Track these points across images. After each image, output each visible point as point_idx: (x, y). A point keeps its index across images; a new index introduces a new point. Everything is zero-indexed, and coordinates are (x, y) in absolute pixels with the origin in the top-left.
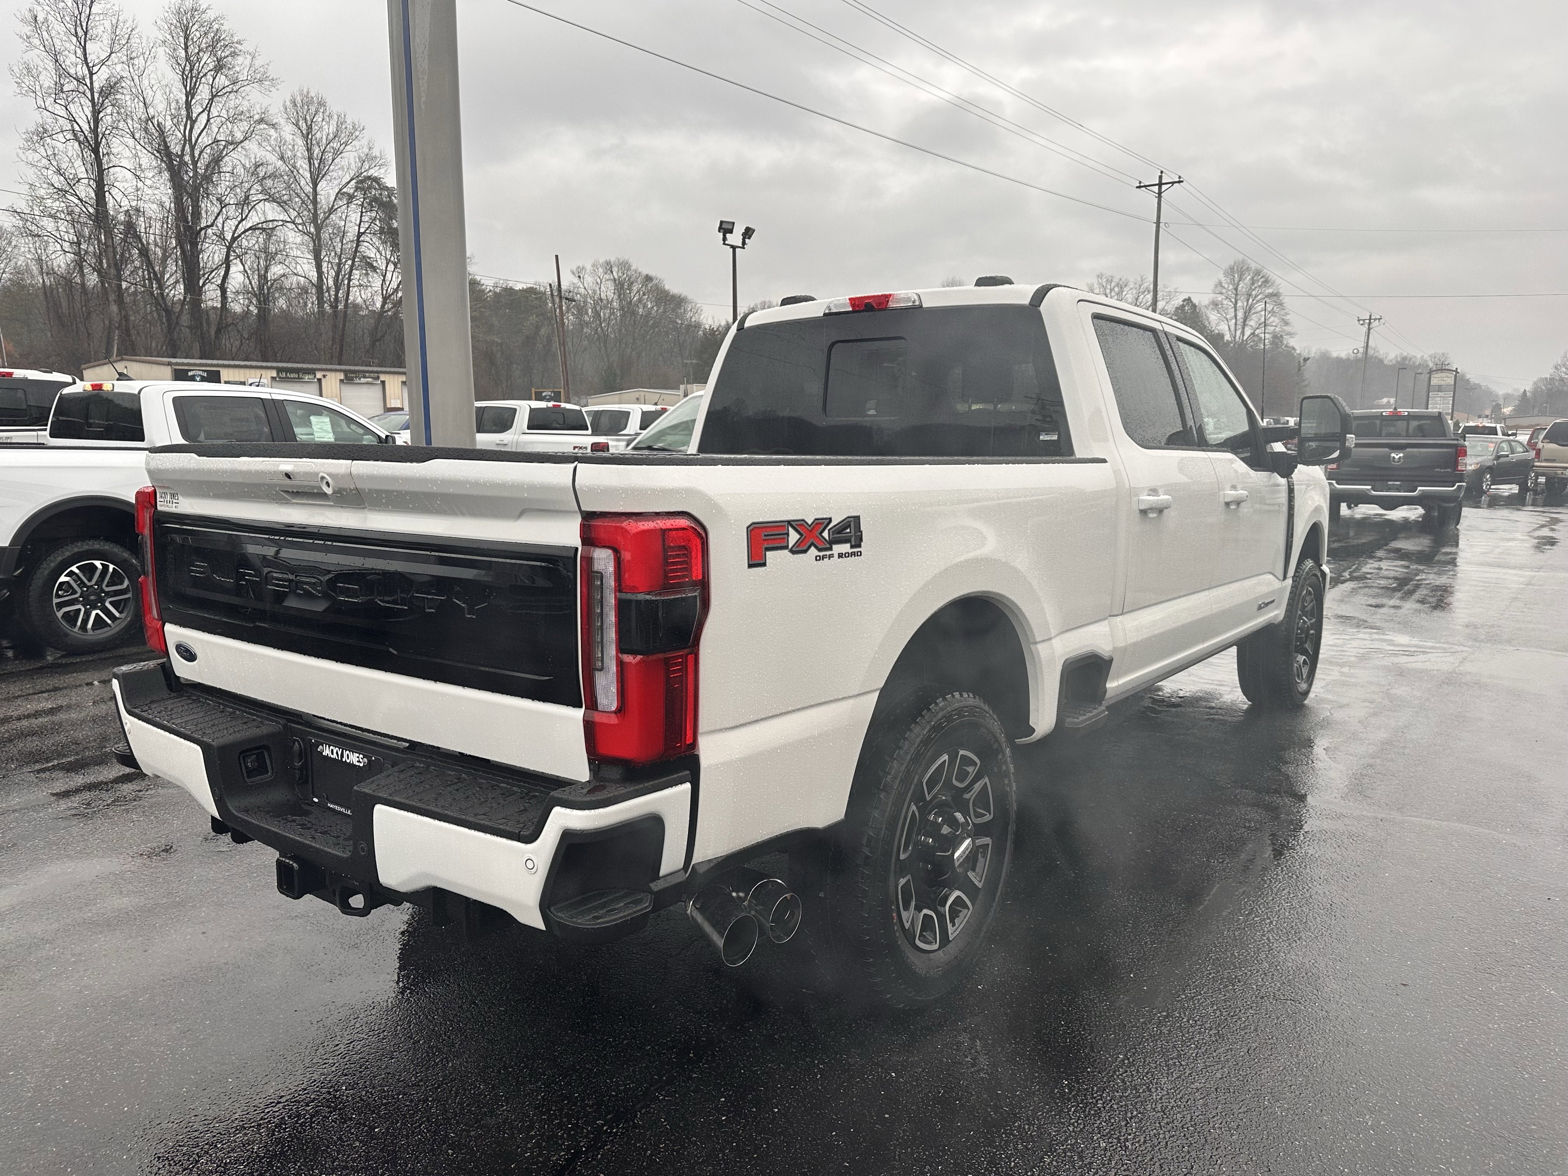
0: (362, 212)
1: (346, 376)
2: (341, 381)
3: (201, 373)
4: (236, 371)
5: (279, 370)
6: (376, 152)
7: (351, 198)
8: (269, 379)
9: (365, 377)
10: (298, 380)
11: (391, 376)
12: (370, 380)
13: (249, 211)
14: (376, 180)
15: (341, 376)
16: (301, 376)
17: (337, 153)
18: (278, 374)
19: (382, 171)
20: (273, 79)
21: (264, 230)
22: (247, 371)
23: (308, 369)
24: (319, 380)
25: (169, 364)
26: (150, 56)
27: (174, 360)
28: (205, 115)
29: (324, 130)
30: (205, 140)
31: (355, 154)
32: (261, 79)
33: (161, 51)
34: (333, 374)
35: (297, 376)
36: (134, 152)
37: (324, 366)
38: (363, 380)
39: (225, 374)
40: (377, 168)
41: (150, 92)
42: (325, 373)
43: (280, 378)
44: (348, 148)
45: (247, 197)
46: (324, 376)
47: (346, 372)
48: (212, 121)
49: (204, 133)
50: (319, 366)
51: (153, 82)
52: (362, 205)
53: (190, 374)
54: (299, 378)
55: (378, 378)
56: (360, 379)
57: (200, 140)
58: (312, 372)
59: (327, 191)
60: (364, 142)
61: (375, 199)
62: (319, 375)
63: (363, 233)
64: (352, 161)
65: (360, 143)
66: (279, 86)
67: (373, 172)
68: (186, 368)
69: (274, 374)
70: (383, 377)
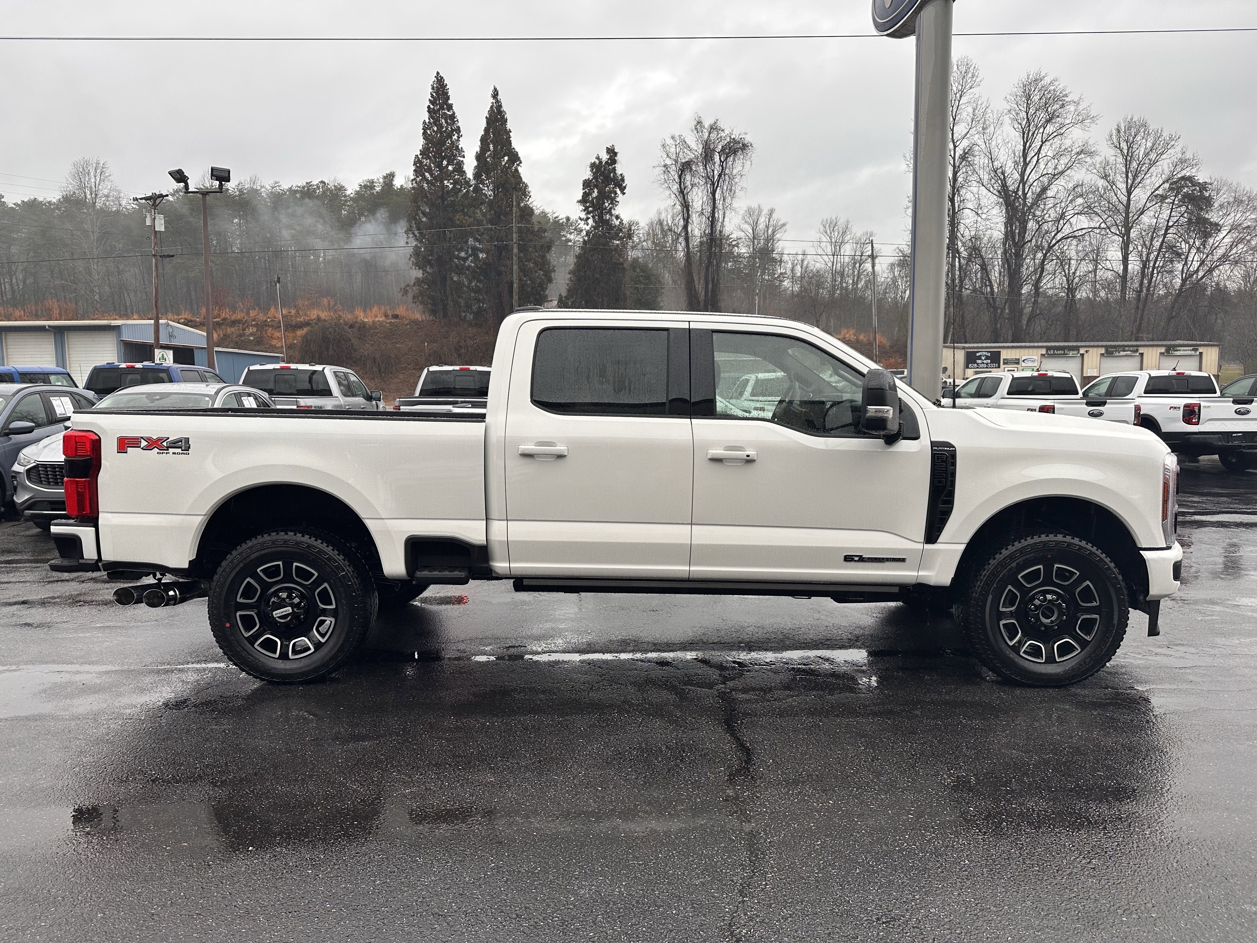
0: (1172, 209)
1: (1107, 351)
2: (1102, 355)
3: (985, 353)
4: (1014, 351)
5: (1048, 348)
6: (1189, 155)
7: (1163, 198)
8: (1039, 356)
9: (1124, 351)
10: (1064, 356)
11: (1150, 349)
12: (1129, 353)
13: (1064, 224)
14: (1190, 179)
15: (1103, 351)
16: (1066, 352)
17: (1153, 163)
18: (1047, 351)
19: (1194, 170)
20: (1093, 117)
21: (1075, 237)
22: (1022, 350)
23: (1073, 346)
24: (1082, 355)
25: (964, 348)
26: (999, 123)
27: (967, 345)
28: (1036, 157)
29: (1142, 147)
30: (1033, 177)
31: (1168, 161)
32: (1082, 120)
33: (1007, 120)
34: (1095, 349)
35: (1063, 352)
36: (977, 196)
37: (1087, 344)
38: (1122, 353)
39: (1005, 354)
40: (1188, 169)
41: (997, 150)
42: (1087, 349)
43: (1048, 354)
44: (1164, 157)
45: (1063, 213)
46: (1087, 352)
47: (1106, 347)
48: (1040, 161)
49: (1034, 171)
50: (1083, 344)
51: (999, 141)
52: (1173, 203)
53: (978, 354)
54: (1064, 354)
55: (1137, 351)
56: (1119, 352)
57: (1030, 177)
58: (1077, 348)
59: (1140, 196)
60: (1178, 149)
61: (1186, 195)
62: (1082, 351)
63: (1172, 226)
64: (1166, 167)
65: (1174, 150)
66: (1097, 122)
67: (1187, 173)
68: (975, 350)
69: (1044, 351)
70: (1141, 350)
